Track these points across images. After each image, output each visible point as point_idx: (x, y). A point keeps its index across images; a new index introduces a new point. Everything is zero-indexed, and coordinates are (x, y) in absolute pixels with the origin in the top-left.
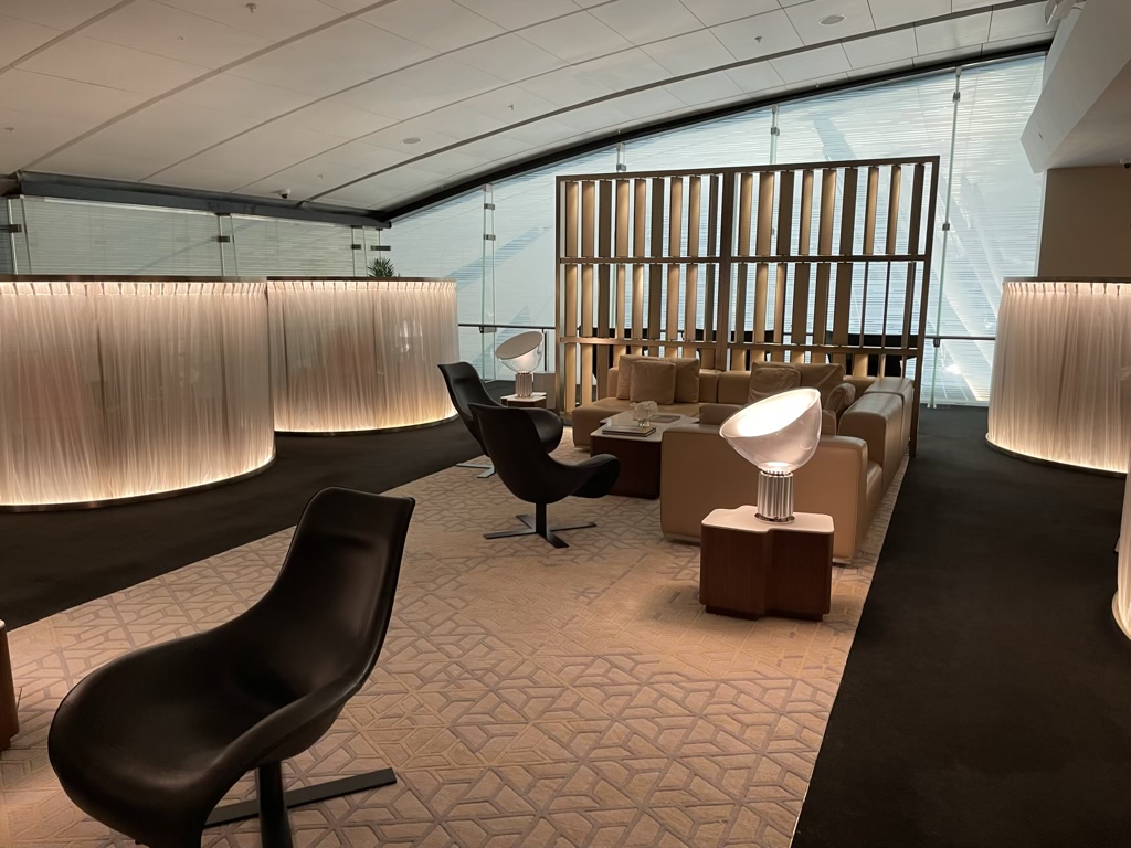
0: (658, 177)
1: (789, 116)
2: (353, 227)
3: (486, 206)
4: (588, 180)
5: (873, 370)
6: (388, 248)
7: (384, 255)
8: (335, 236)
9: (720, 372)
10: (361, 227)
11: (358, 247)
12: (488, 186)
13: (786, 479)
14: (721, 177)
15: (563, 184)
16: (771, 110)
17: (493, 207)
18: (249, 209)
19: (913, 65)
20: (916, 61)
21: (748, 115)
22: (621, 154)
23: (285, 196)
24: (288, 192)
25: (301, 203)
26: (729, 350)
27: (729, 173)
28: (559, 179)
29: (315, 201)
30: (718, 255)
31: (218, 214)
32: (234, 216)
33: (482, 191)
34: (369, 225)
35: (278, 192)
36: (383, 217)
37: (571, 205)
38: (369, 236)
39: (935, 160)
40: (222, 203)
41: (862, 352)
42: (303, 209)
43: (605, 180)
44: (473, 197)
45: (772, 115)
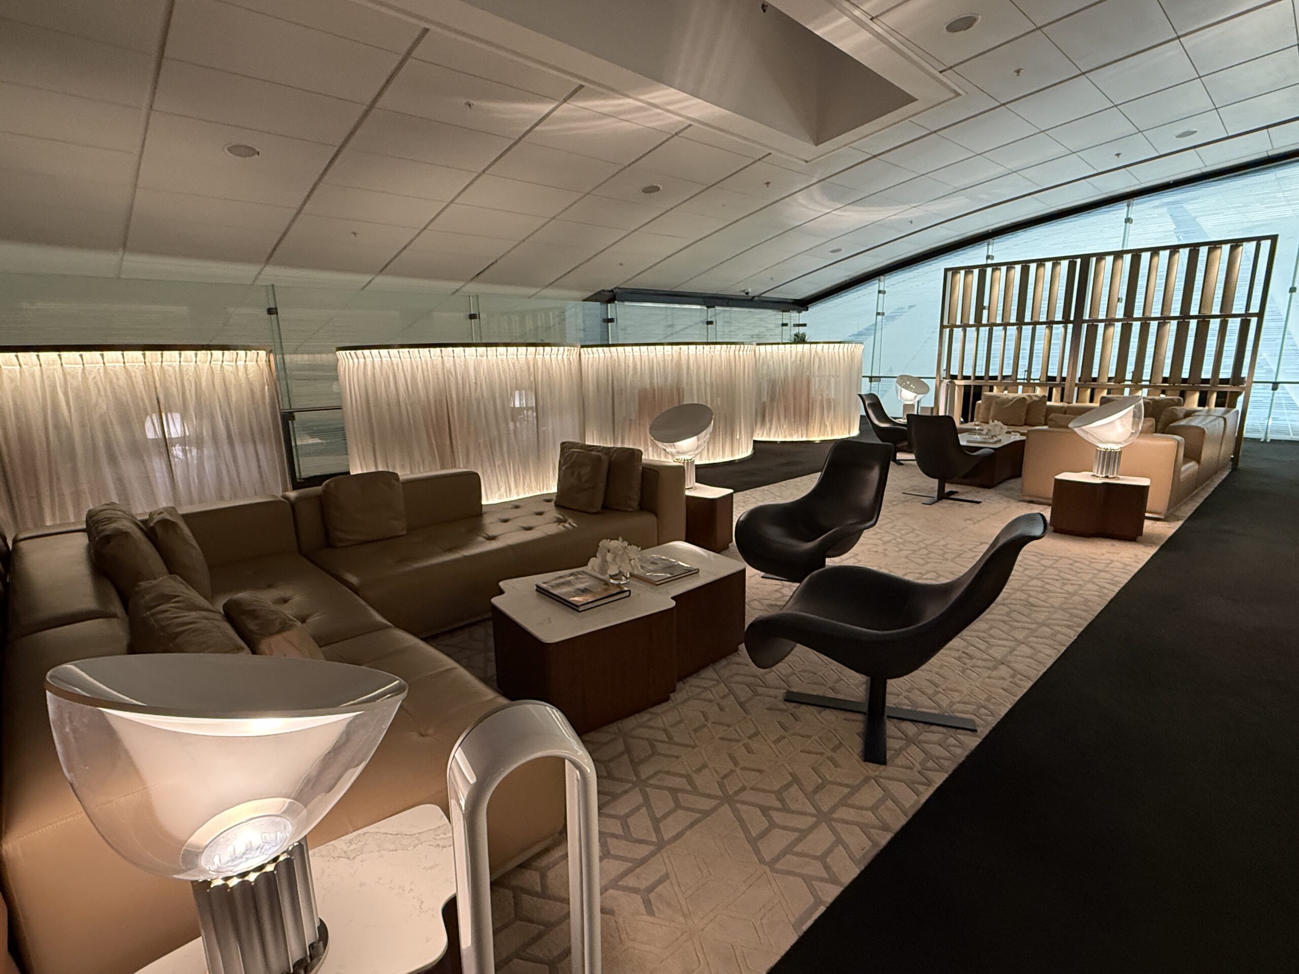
0: (1025, 265)
1: (1141, 208)
2: (783, 311)
3: (880, 292)
4: (969, 270)
5: (1203, 402)
6: (805, 325)
7: (802, 330)
8: (773, 317)
9: (1067, 405)
10: (789, 311)
11: (786, 325)
12: (882, 277)
13: (1116, 452)
14: (1079, 261)
15: (950, 274)
16: (1126, 204)
17: (884, 292)
18: (725, 304)
19: (1268, 156)
20: (1271, 153)
21: (1104, 209)
22: (990, 247)
23: (747, 293)
24: (750, 290)
25: (754, 297)
26: (1076, 389)
27: (1086, 258)
28: (946, 270)
29: (763, 295)
30: (1072, 318)
31: (708, 307)
32: (717, 308)
33: (877, 281)
34: (794, 310)
35: (744, 291)
36: (802, 304)
37: (955, 289)
38: (794, 317)
39: (1274, 239)
40: (711, 300)
41: (1194, 390)
42: (755, 301)
43: (982, 269)
44: (870, 286)
45: (1126, 208)
